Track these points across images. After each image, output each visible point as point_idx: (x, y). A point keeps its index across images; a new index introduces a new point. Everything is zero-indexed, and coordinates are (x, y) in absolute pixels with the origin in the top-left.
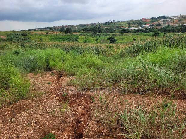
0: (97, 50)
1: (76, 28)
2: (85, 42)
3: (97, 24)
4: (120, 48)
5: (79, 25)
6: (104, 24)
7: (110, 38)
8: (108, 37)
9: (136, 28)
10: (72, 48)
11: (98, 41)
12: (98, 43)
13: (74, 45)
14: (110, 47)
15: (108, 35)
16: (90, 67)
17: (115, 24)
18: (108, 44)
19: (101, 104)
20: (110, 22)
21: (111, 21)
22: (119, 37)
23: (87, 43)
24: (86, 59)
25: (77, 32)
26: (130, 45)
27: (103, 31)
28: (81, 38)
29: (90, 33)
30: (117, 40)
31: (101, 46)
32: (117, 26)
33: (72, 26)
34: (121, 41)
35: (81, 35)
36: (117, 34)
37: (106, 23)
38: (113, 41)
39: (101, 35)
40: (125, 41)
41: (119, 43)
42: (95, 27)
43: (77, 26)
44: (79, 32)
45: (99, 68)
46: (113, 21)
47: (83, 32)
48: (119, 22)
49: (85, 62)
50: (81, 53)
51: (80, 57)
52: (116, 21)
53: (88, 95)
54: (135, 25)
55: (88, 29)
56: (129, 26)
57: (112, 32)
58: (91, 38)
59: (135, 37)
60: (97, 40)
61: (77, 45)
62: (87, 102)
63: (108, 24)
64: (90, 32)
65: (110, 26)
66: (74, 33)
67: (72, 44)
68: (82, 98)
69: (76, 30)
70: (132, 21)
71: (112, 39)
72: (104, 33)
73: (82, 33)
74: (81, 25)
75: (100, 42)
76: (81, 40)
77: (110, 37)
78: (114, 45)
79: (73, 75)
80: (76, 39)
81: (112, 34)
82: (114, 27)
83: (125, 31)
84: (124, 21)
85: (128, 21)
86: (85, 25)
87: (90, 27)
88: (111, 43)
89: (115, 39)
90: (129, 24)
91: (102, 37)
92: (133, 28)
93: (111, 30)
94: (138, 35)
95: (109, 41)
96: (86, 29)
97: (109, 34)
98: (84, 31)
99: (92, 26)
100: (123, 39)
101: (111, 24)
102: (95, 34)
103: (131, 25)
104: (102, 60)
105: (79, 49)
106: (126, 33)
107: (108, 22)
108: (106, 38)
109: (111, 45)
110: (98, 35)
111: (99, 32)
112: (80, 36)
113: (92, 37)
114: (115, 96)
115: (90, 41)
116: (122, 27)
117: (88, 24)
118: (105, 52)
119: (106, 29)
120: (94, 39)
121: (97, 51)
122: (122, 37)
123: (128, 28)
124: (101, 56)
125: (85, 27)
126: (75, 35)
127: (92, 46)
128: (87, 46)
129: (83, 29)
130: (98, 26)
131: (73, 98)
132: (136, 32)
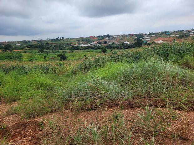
0: (46, 68)
1: (18, 44)
2: (30, 61)
3: (44, 41)
4: (71, 65)
5: (22, 42)
6: (52, 40)
7: (60, 56)
8: (57, 54)
9: (86, 45)
10: (14, 68)
11: (47, 59)
12: (46, 61)
13: (16, 64)
14: (61, 65)
15: (57, 52)
16: (38, 88)
17: (64, 41)
18: (58, 62)
19: (51, 130)
20: (59, 39)
21: (59, 37)
22: (69, 54)
23: (33, 62)
24: (32, 79)
25: (19, 50)
26: (81, 62)
27: (51, 48)
28: (25, 56)
29: (36, 51)
30: (67, 57)
31: (51, 64)
32: (66, 43)
33: (13, 43)
34: (72, 58)
35: (25, 52)
36: (67, 51)
37: (54, 39)
38: (63, 58)
39: (49, 52)
40: (75, 58)
41: (69, 60)
42: (42, 43)
43: (19, 42)
44: (22, 49)
45: (49, 89)
46: (61, 38)
47: (27, 49)
48: (68, 39)
49: (31, 84)
50: (26, 73)
51: (24, 77)
52: (65, 38)
53: (36, 122)
54: (84, 42)
55: (34, 46)
56: (79, 43)
57: (61, 49)
58: (37, 56)
59: (86, 53)
60: (45, 57)
61: (21, 64)
62: (35, 131)
63: (57, 41)
64: (36, 49)
65: (59, 43)
66: (15, 51)
67: (14, 63)
68: (28, 127)
69: (18, 47)
70: (81, 38)
71: (63, 56)
72: (53, 50)
73: (26, 51)
74: (25, 42)
75: (50, 60)
76: (25, 59)
77: (60, 54)
78: (65, 62)
79: (15, 101)
80: (19, 58)
81: (62, 51)
82: (63, 44)
83: (75, 48)
84: (74, 39)
85: (77, 39)
86: (29, 41)
87: (36, 43)
88: (61, 60)
89: (65, 56)
90: (79, 41)
91: (51, 54)
92: (83, 45)
93: (61, 47)
94: (88, 51)
95: (59, 58)
96: (31, 45)
97: (59, 52)
98: (29, 48)
99: (37, 43)
100: (73, 56)
101: (60, 41)
102: (42, 51)
103: (81, 42)
104: (52, 79)
105: (24, 68)
106: (77, 50)
107: (57, 39)
108: (55, 56)
109: (61, 62)
110: (47, 52)
111: (47, 49)
112: (23, 54)
113: (38, 54)
114: (68, 118)
115: (37, 59)
116: (71, 44)
117: (33, 40)
118: (55, 71)
119: (55, 46)
120: (42, 56)
121: (46, 70)
122: (72, 54)
123: (78, 45)
124: (51, 75)
125: (29, 44)
126: (16, 53)
127: (40, 65)
128: (34, 65)
129: (27, 46)
130: (45, 43)
131: (16, 129)
132: (85, 49)
